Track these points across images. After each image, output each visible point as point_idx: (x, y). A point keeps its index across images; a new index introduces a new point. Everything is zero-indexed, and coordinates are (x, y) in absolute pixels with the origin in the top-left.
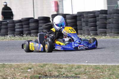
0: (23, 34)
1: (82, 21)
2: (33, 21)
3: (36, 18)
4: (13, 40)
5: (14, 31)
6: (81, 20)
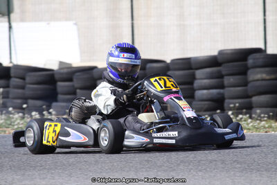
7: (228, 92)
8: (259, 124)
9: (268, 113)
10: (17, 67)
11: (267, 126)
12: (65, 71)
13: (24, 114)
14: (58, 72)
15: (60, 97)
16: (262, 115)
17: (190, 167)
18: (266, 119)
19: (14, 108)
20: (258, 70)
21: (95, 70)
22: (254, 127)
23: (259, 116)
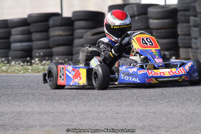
0: (32, 58)
1: (192, 23)
2: (58, 22)
3: (67, 14)
4: (5, 74)
5: (8, 47)
6: (188, 22)
17: (10, 98)
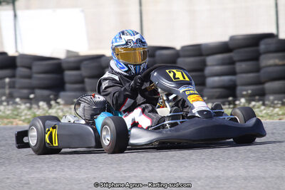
7: (240, 78)
8: (272, 111)
9: (281, 100)
10: (23, 56)
11: (280, 113)
12: (73, 59)
13: (31, 104)
14: (65, 61)
15: (68, 86)
16: (276, 102)
18: (279, 105)
19: (21, 98)
20: (271, 55)
21: (103, 59)
22: (267, 114)
23: (272, 103)
